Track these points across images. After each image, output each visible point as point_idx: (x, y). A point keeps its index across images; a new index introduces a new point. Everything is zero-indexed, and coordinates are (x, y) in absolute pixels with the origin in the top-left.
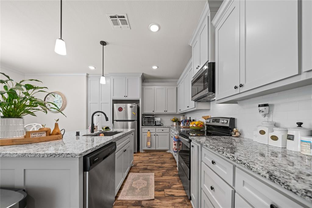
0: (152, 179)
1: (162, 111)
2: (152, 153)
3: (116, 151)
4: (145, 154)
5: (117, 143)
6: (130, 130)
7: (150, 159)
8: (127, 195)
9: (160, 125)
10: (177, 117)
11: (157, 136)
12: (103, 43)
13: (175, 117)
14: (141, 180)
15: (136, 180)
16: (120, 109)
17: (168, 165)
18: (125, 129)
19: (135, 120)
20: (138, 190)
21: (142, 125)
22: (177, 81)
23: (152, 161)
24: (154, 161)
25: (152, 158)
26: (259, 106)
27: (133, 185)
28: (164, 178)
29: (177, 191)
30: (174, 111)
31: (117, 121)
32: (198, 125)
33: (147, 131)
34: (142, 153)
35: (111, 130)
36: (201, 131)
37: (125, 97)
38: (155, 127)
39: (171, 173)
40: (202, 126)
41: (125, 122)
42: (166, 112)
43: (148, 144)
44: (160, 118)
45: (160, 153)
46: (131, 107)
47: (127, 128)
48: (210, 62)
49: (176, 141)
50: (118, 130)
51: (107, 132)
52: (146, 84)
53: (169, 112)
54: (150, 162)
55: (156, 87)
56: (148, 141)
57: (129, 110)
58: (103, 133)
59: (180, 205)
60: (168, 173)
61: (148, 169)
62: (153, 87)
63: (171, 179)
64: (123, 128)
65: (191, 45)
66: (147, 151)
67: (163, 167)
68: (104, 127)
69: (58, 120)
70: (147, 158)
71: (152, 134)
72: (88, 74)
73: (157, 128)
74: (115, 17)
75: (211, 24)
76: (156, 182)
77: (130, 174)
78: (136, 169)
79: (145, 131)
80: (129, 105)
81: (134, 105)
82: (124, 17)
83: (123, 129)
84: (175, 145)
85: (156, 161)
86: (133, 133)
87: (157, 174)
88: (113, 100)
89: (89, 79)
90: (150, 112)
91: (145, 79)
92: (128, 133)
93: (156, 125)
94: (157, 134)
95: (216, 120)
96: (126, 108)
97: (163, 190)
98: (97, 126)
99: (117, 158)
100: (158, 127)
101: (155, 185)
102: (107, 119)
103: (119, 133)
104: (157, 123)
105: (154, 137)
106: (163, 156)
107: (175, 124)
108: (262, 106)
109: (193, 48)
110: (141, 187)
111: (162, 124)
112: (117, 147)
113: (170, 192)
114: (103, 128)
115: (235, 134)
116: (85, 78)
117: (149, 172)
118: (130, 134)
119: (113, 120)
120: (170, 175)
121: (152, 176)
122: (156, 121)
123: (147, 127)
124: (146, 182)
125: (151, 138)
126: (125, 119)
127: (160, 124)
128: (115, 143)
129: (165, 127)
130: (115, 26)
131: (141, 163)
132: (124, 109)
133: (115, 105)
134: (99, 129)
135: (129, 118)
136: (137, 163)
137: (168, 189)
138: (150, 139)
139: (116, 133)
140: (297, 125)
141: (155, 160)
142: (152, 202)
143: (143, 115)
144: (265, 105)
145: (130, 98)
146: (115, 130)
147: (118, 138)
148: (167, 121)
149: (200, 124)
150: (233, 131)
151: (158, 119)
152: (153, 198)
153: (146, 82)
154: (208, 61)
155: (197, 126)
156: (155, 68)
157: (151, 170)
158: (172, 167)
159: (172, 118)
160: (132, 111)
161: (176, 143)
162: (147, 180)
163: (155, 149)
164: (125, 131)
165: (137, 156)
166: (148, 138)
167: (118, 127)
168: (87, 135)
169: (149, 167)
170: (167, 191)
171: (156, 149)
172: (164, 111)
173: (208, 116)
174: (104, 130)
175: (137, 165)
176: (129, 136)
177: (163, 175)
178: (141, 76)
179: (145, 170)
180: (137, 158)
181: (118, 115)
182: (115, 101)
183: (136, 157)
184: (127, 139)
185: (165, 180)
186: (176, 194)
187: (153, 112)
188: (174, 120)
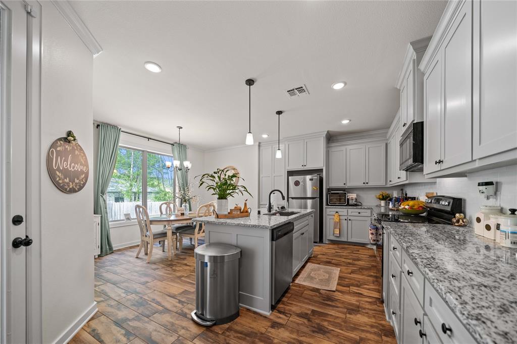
0: (335, 274)
1: (359, 184)
2: (341, 246)
3: (294, 231)
4: (331, 246)
5: (295, 223)
6: (309, 210)
7: (337, 252)
8: (304, 281)
9: (356, 205)
10: (388, 192)
11: (350, 221)
12: (279, 113)
13: (384, 192)
14: (321, 272)
15: (315, 271)
16: (297, 183)
17: (364, 263)
18: (303, 210)
19: (316, 198)
20: (317, 280)
21: (327, 205)
22: (387, 132)
23: (340, 255)
24: (343, 256)
25: (340, 251)
26: (479, 184)
27: (311, 275)
28: (352, 276)
29: (368, 291)
30: (382, 183)
31: (293, 198)
32: (414, 206)
33: (334, 213)
34: (326, 244)
35: (287, 211)
36: (422, 216)
37: (303, 167)
38: (347, 207)
39: (366, 273)
40: (421, 208)
41: (303, 200)
42: (367, 185)
43: (336, 232)
44: (356, 194)
45: (355, 247)
46: (311, 180)
47: (306, 207)
48: (417, 123)
49: (373, 229)
50: (295, 210)
51: (282, 212)
52: (333, 145)
53: (371, 184)
54: (337, 256)
55: (349, 147)
56: (335, 228)
57: (309, 184)
58: (278, 212)
59: (367, 303)
60: (361, 272)
61: (332, 262)
62: (343, 148)
63: (362, 279)
64: (301, 208)
65: (398, 88)
66: (333, 242)
67: (355, 264)
68: (280, 207)
69: (247, 200)
70: (333, 251)
71: (341, 217)
72: (260, 143)
73: (349, 210)
74: (293, 90)
75: (418, 70)
76: (340, 278)
77: (309, 264)
78: (317, 260)
79: (331, 213)
80: (308, 177)
81: (315, 177)
82: (302, 87)
83: (300, 210)
84: (372, 234)
85: (346, 256)
86: (313, 215)
87: (343, 270)
88: (288, 171)
89: (261, 148)
90: (340, 185)
91: (331, 138)
92: (306, 214)
93: (348, 205)
94: (349, 218)
95: (438, 199)
96: (305, 181)
97: (349, 287)
98: (273, 206)
99: (295, 239)
100: (351, 207)
101: (339, 280)
102: (283, 198)
103: (296, 213)
104: (350, 202)
105: (345, 222)
106: (358, 251)
107: (383, 203)
108: (482, 185)
109: (401, 92)
110: (320, 278)
111: (359, 204)
112: (295, 228)
113: (358, 290)
114: (278, 208)
115: (458, 221)
116: (257, 147)
117: (333, 266)
118: (308, 215)
119: (288, 198)
120: (363, 275)
121: (336, 271)
122: (348, 199)
123: (334, 207)
124: (328, 275)
125: (340, 225)
126: (302, 196)
127: (355, 203)
128: (293, 223)
129: (364, 208)
130: (293, 97)
131: (323, 255)
132: (301, 183)
133: (290, 177)
134: (275, 209)
135: (309, 195)
136: (318, 255)
137: (355, 286)
138: (338, 225)
139: (293, 213)
140: (510, 213)
141: (344, 254)
142: (331, 293)
143: (329, 190)
144: (487, 184)
145: (310, 167)
146: (290, 210)
147: (296, 219)
148: (370, 199)
149: (419, 205)
150: (455, 217)
151: (352, 196)
152: (334, 289)
153: (333, 142)
154: (414, 121)
155: (412, 209)
156: (345, 122)
157: (337, 265)
158: (369, 267)
159: (378, 193)
160: (313, 186)
161: (373, 231)
162: (330, 273)
163: (346, 240)
164: (303, 212)
165: (320, 246)
166: (336, 223)
167: (294, 206)
168: (266, 214)
169: (333, 261)
170: (353, 289)
171: (349, 241)
172: (362, 183)
173: (433, 193)
174: (280, 210)
175: (319, 257)
176: (307, 218)
177: (352, 272)
178: (325, 135)
179: (328, 263)
180: (317, 249)
181: (294, 191)
182: (291, 173)
183: (317, 247)
184: (305, 221)
185: (354, 277)
186: (365, 294)
187: (344, 185)
188: (381, 197)
